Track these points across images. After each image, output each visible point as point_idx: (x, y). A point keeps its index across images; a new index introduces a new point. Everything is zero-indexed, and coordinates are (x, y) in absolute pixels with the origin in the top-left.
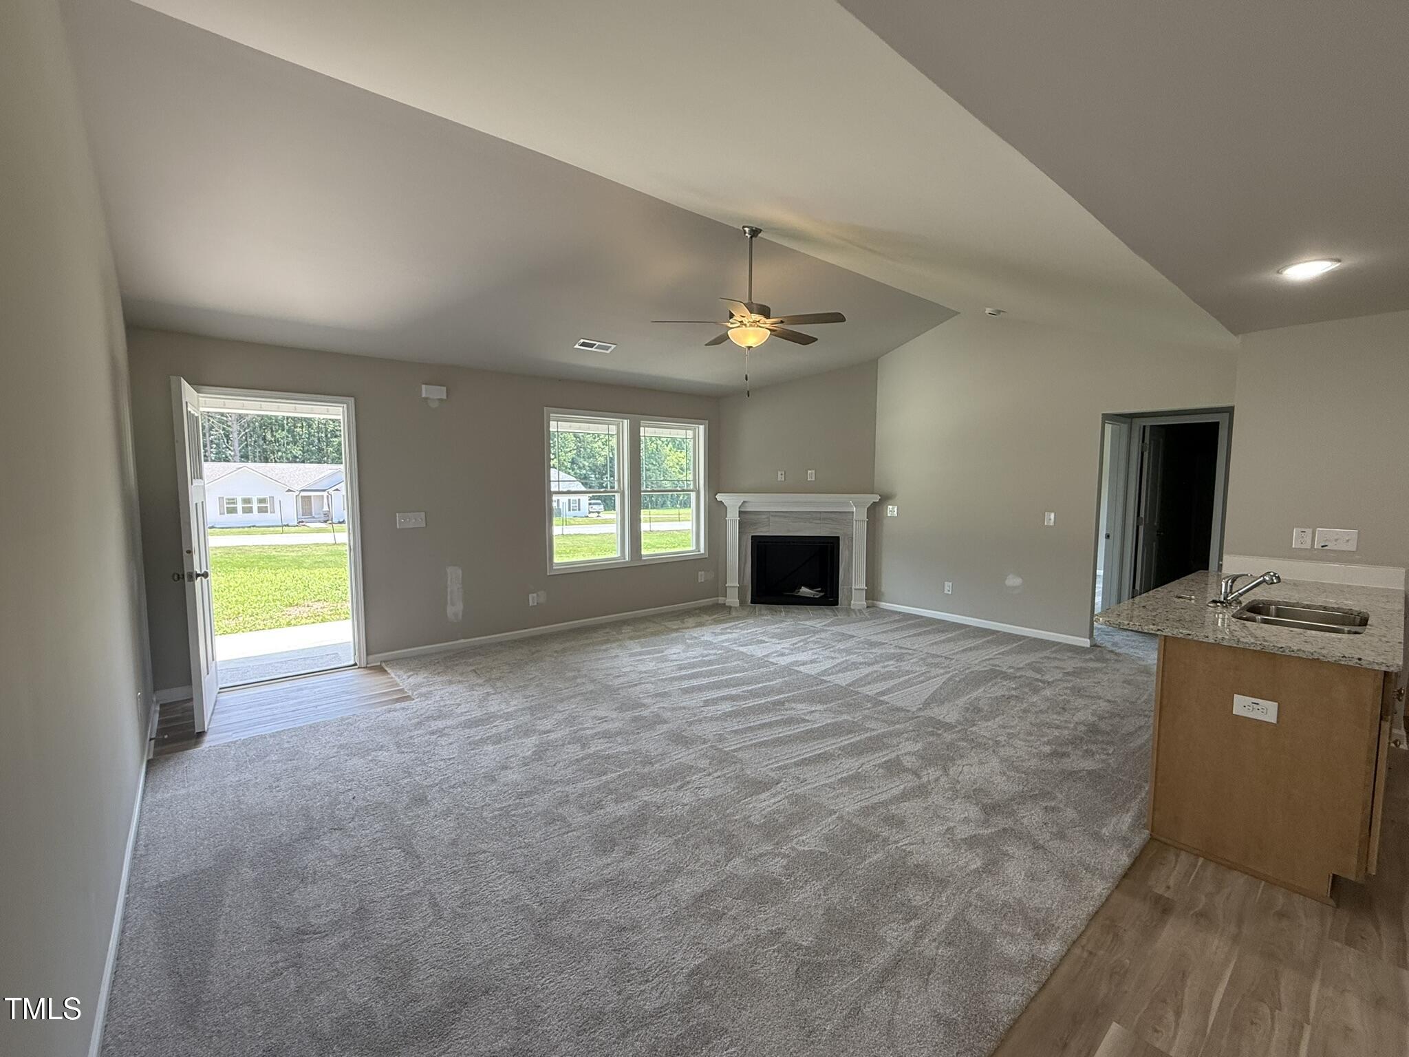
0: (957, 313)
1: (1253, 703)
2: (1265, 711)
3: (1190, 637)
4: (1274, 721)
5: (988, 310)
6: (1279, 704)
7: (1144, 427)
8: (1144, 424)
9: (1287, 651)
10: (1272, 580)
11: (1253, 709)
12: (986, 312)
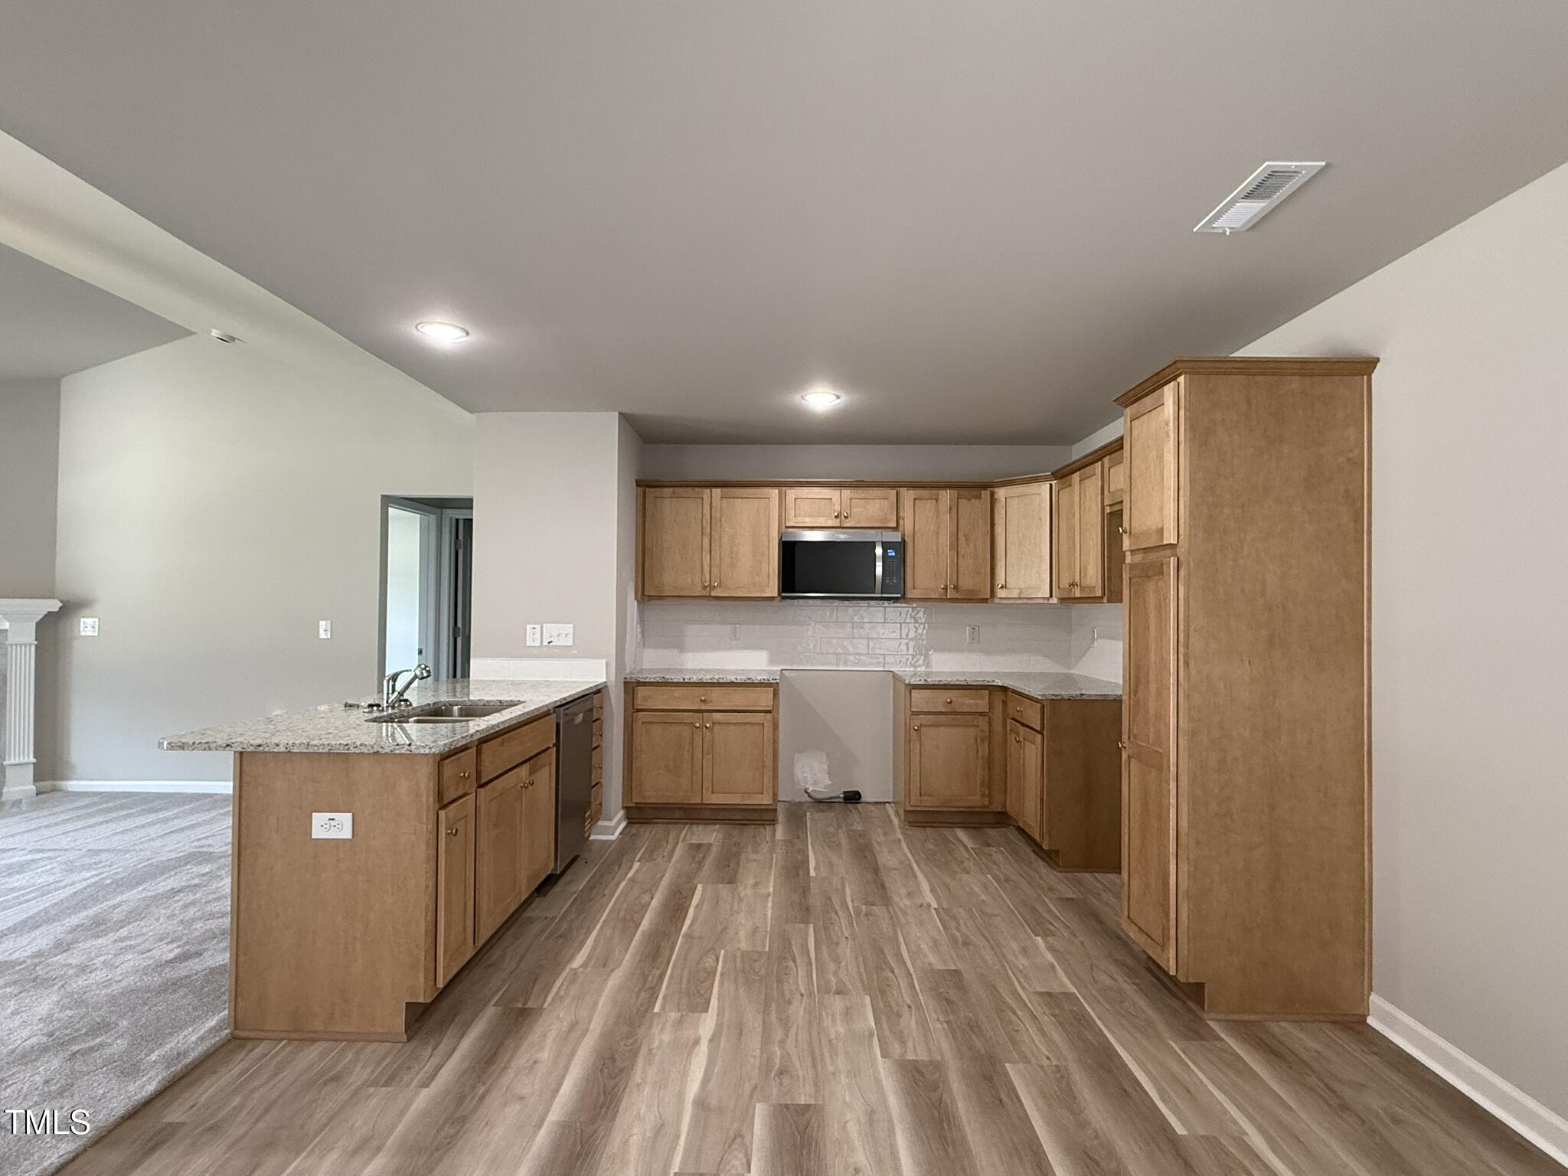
0: (191, 333)
1: (330, 819)
2: (340, 826)
3: (261, 749)
4: (349, 836)
5: (215, 333)
6: (353, 814)
7: (457, 520)
8: (457, 517)
9: (351, 748)
10: (422, 674)
11: (330, 826)
12: (213, 334)
